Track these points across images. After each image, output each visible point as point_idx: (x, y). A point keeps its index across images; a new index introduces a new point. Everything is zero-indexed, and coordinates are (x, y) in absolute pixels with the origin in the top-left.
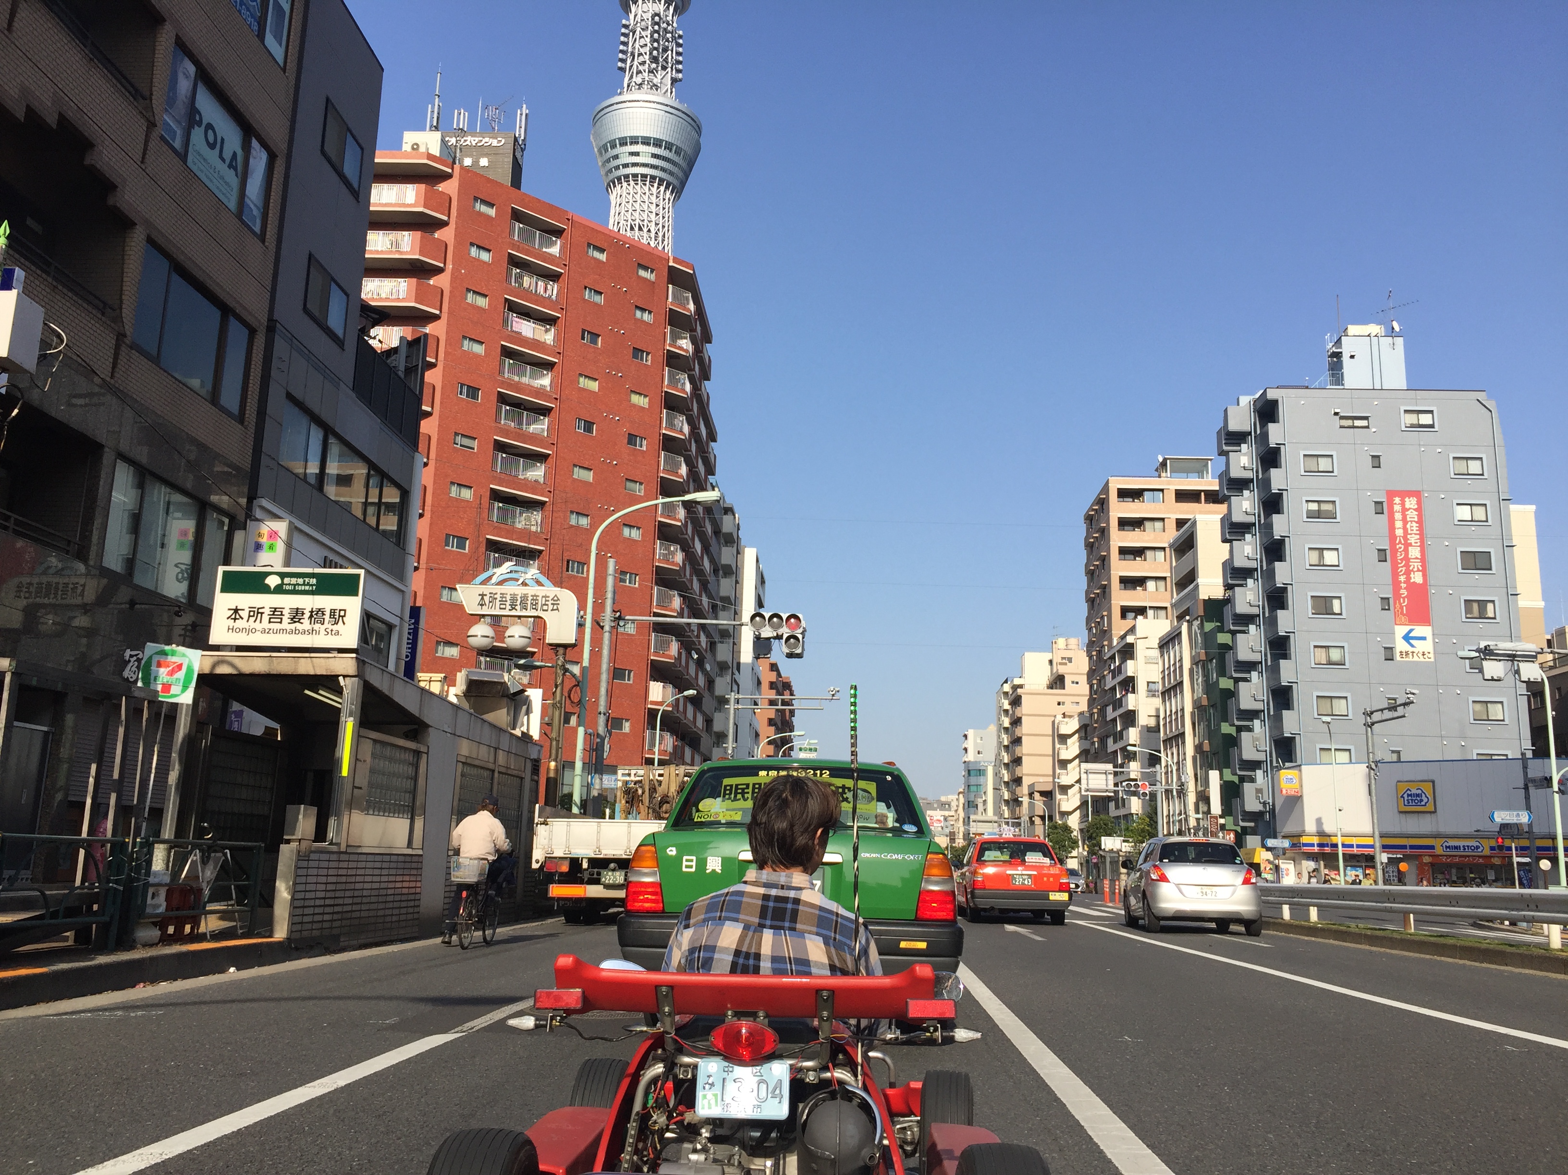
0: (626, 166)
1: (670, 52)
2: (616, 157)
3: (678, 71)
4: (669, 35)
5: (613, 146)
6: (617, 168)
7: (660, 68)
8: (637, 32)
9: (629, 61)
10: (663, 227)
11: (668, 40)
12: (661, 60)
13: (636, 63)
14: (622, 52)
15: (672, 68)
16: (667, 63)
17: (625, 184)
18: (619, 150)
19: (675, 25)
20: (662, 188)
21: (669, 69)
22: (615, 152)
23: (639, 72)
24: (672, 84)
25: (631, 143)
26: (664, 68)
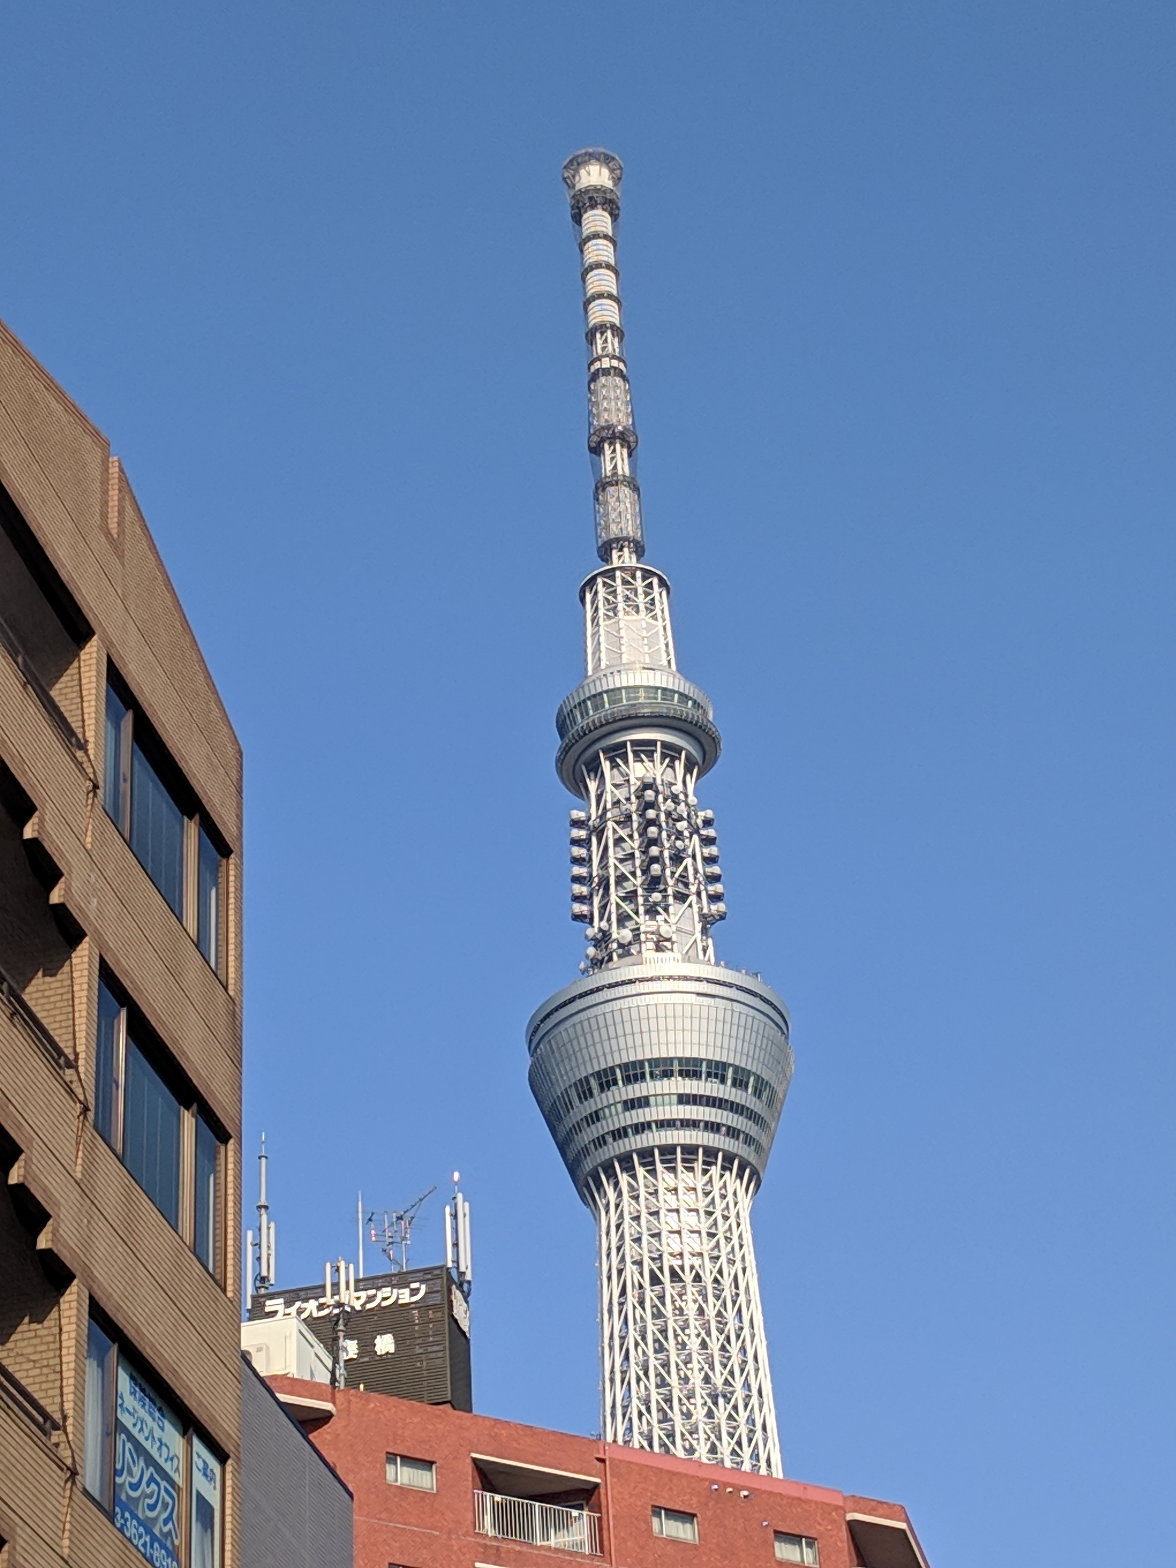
0: (620, 1134)
1: (688, 861)
2: (595, 1117)
3: (715, 898)
4: (682, 825)
5: (586, 1094)
6: (601, 1141)
7: (671, 900)
8: (609, 833)
9: (596, 900)
10: (732, 1262)
11: (679, 835)
12: (671, 882)
13: (613, 898)
14: (577, 879)
15: (699, 894)
16: (686, 885)
17: (624, 1179)
18: (600, 1100)
19: (692, 800)
20: (715, 1171)
21: (693, 898)
22: (590, 1106)
23: (623, 919)
24: (704, 931)
25: (628, 1080)
26: (681, 898)
